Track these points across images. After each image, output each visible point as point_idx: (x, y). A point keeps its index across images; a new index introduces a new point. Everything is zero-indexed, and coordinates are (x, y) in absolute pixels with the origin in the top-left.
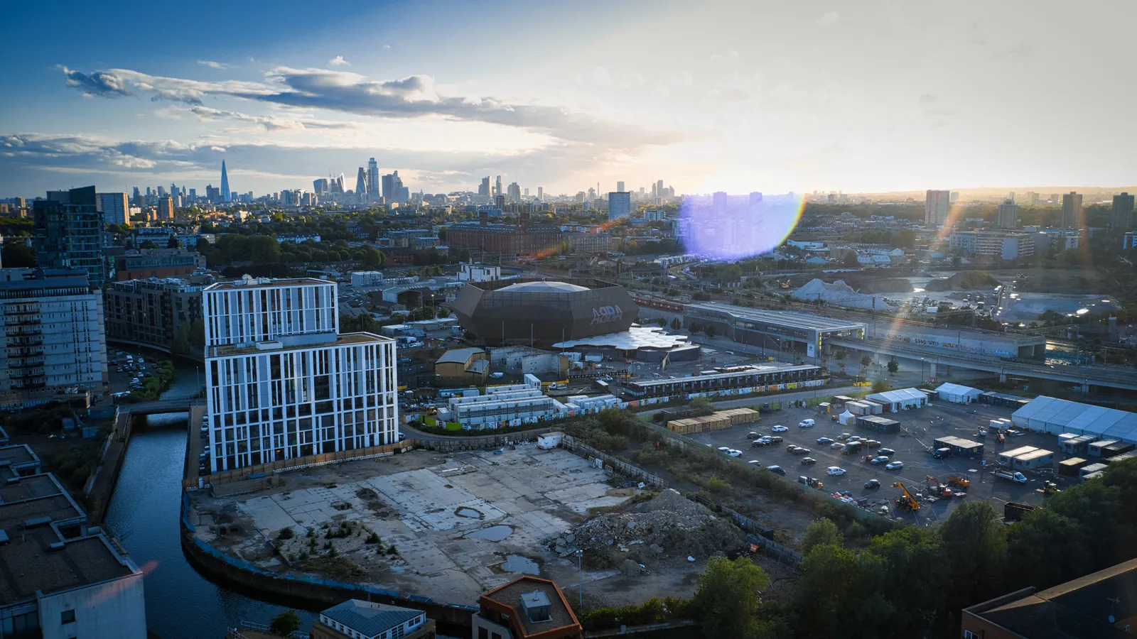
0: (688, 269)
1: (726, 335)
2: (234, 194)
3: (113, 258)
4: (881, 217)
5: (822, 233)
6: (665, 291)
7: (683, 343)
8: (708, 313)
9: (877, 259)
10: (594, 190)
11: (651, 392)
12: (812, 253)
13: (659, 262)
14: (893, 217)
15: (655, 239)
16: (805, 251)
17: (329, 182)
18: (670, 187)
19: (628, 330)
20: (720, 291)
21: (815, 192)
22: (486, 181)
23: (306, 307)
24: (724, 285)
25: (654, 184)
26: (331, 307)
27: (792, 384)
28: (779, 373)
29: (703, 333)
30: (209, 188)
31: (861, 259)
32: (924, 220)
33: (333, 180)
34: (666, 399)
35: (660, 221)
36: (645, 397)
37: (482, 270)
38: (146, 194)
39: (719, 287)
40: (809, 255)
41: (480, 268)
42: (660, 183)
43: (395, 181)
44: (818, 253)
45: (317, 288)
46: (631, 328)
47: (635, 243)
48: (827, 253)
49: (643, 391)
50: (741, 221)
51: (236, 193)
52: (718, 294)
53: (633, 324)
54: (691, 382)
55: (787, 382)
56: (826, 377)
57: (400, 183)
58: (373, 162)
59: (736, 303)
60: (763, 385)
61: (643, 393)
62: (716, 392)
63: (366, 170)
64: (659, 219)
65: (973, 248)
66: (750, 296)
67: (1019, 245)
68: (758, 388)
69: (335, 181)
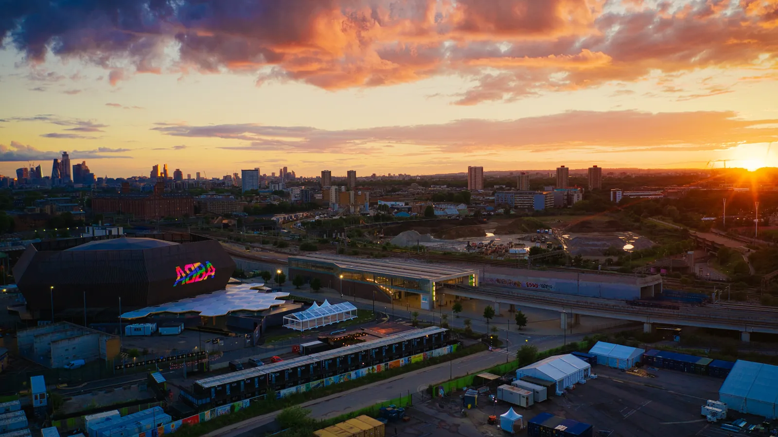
0: (300, 224)
1: (332, 287)
4: (438, 186)
5: (402, 196)
6: (275, 244)
7: (283, 302)
8: (315, 264)
9: (449, 212)
10: (237, 174)
11: (222, 395)
12: (398, 209)
13: (275, 219)
14: (446, 186)
15: (276, 203)
16: (393, 208)
17: (29, 170)
19: (223, 288)
20: (326, 242)
21: (389, 174)
22: (155, 169)
24: (330, 236)
25: (281, 169)
27: (417, 355)
28: (400, 344)
29: (307, 285)
31: (437, 213)
32: (467, 187)
33: (32, 169)
34: (245, 403)
35: (282, 191)
36: (215, 404)
37: (104, 231)
39: (325, 238)
40: (396, 210)
41: (102, 229)
42: (285, 169)
44: (403, 209)
46: (228, 287)
47: (258, 205)
48: (410, 209)
49: (210, 396)
50: (342, 187)
52: (324, 245)
53: (232, 279)
54: (283, 371)
55: (410, 354)
56: (455, 342)
57: (88, 171)
58: (65, 155)
59: (341, 252)
60: (381, 362)
61: (208, 400)
62: (319, 381)
63: (59, 161)
64: (281, 189)
65: (512, 203)
66: (353, 245)
67: (546, 199)
68: (375, 367)
69: (35, 169)
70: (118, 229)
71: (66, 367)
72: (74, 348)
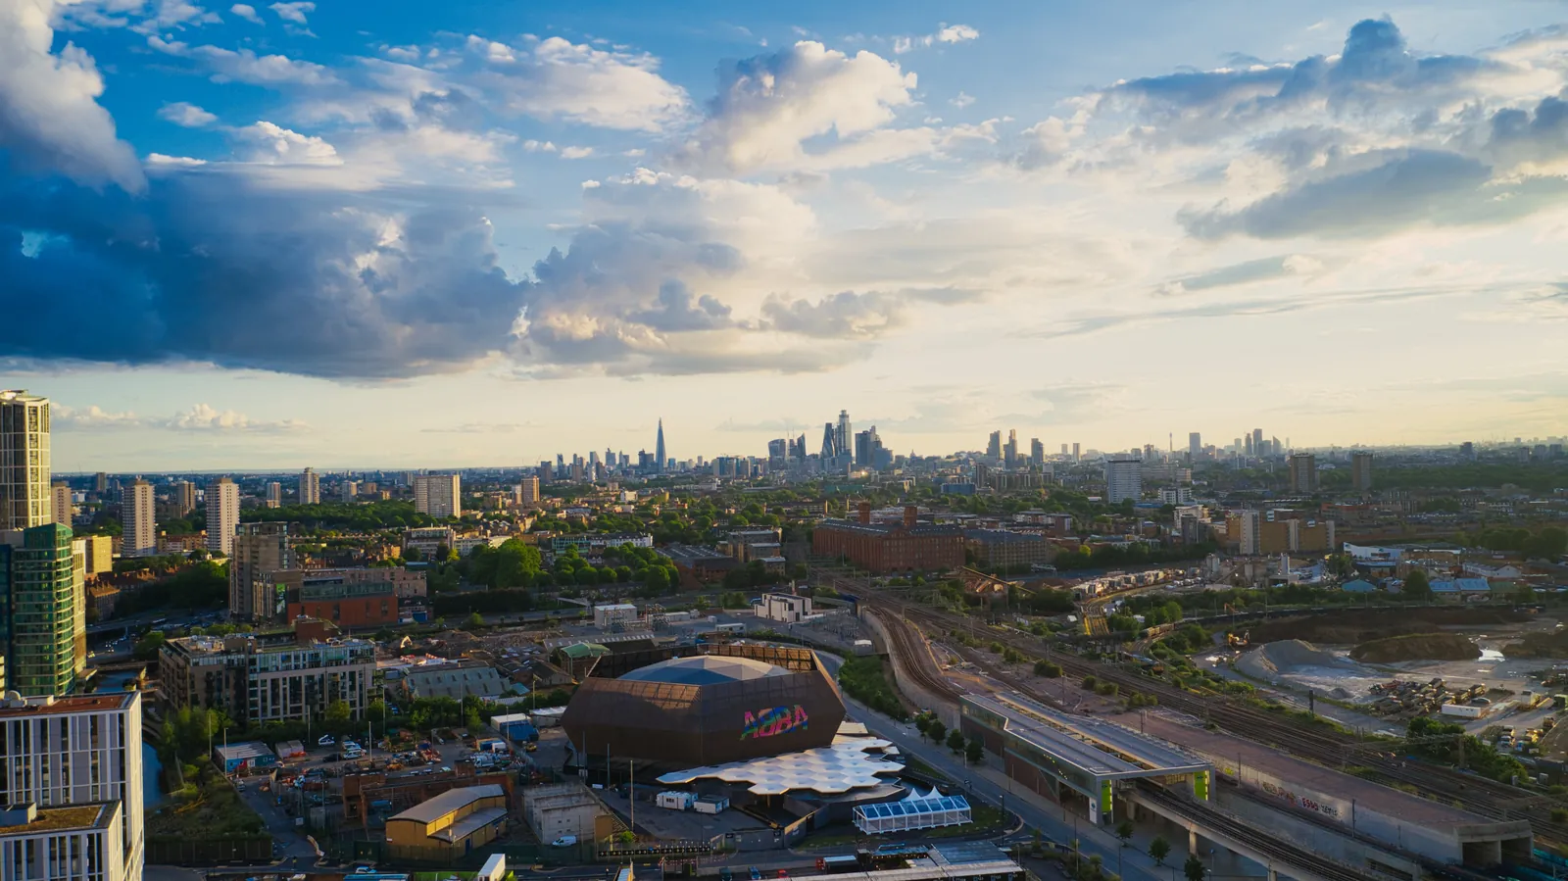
2: (671, 461)
3: (283, 585)
7: (878, 782)
9: (1465, 585)
15: (1124, 542)
17: (787, 442)
18: (1274, 438)
22: (995, 437)
23: (74, 748)
25: (1249, 435)
26: (118, 748)
30: (642, 454)
33: (791, 441)
37: (784, 604)
38: (572, 462)
42: (1258, 433)
43: (873, 439)
45: (93, 718)
47: (1086, 548)
51: (674, 460)
57: (878, 443)
58: (843, 416)
63: (835, 427)
64: (1180, 501)
69: (796, 441)
70: (804, 601)
71: (555, 843)
72: (568, 821)
